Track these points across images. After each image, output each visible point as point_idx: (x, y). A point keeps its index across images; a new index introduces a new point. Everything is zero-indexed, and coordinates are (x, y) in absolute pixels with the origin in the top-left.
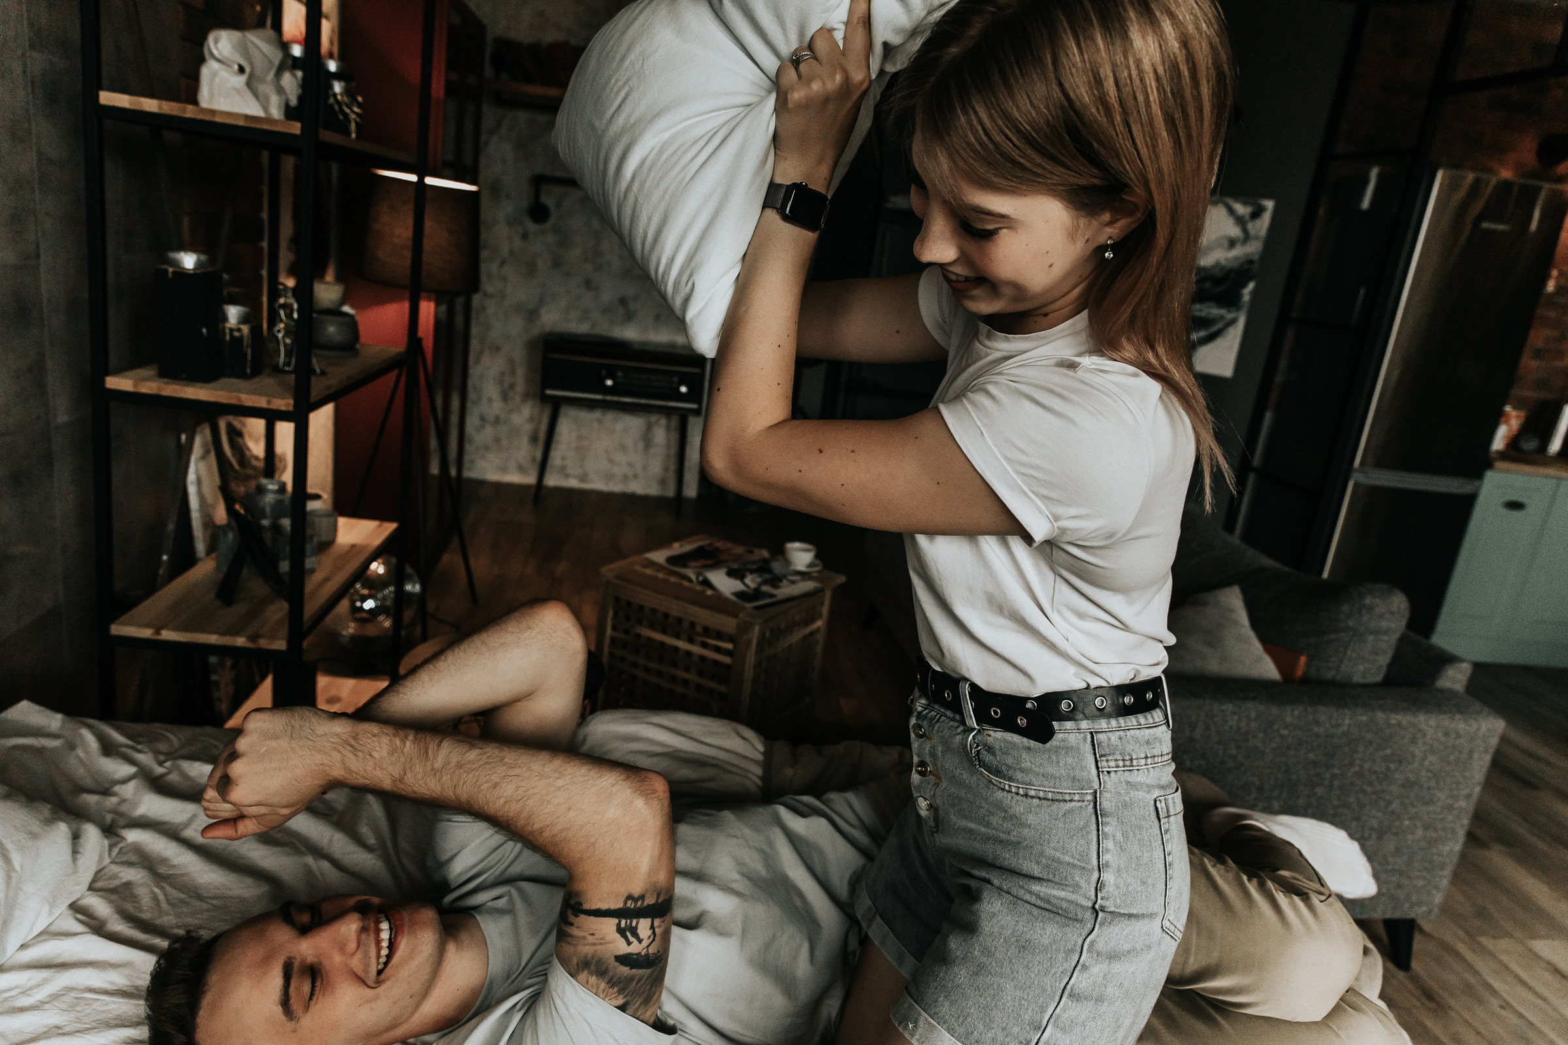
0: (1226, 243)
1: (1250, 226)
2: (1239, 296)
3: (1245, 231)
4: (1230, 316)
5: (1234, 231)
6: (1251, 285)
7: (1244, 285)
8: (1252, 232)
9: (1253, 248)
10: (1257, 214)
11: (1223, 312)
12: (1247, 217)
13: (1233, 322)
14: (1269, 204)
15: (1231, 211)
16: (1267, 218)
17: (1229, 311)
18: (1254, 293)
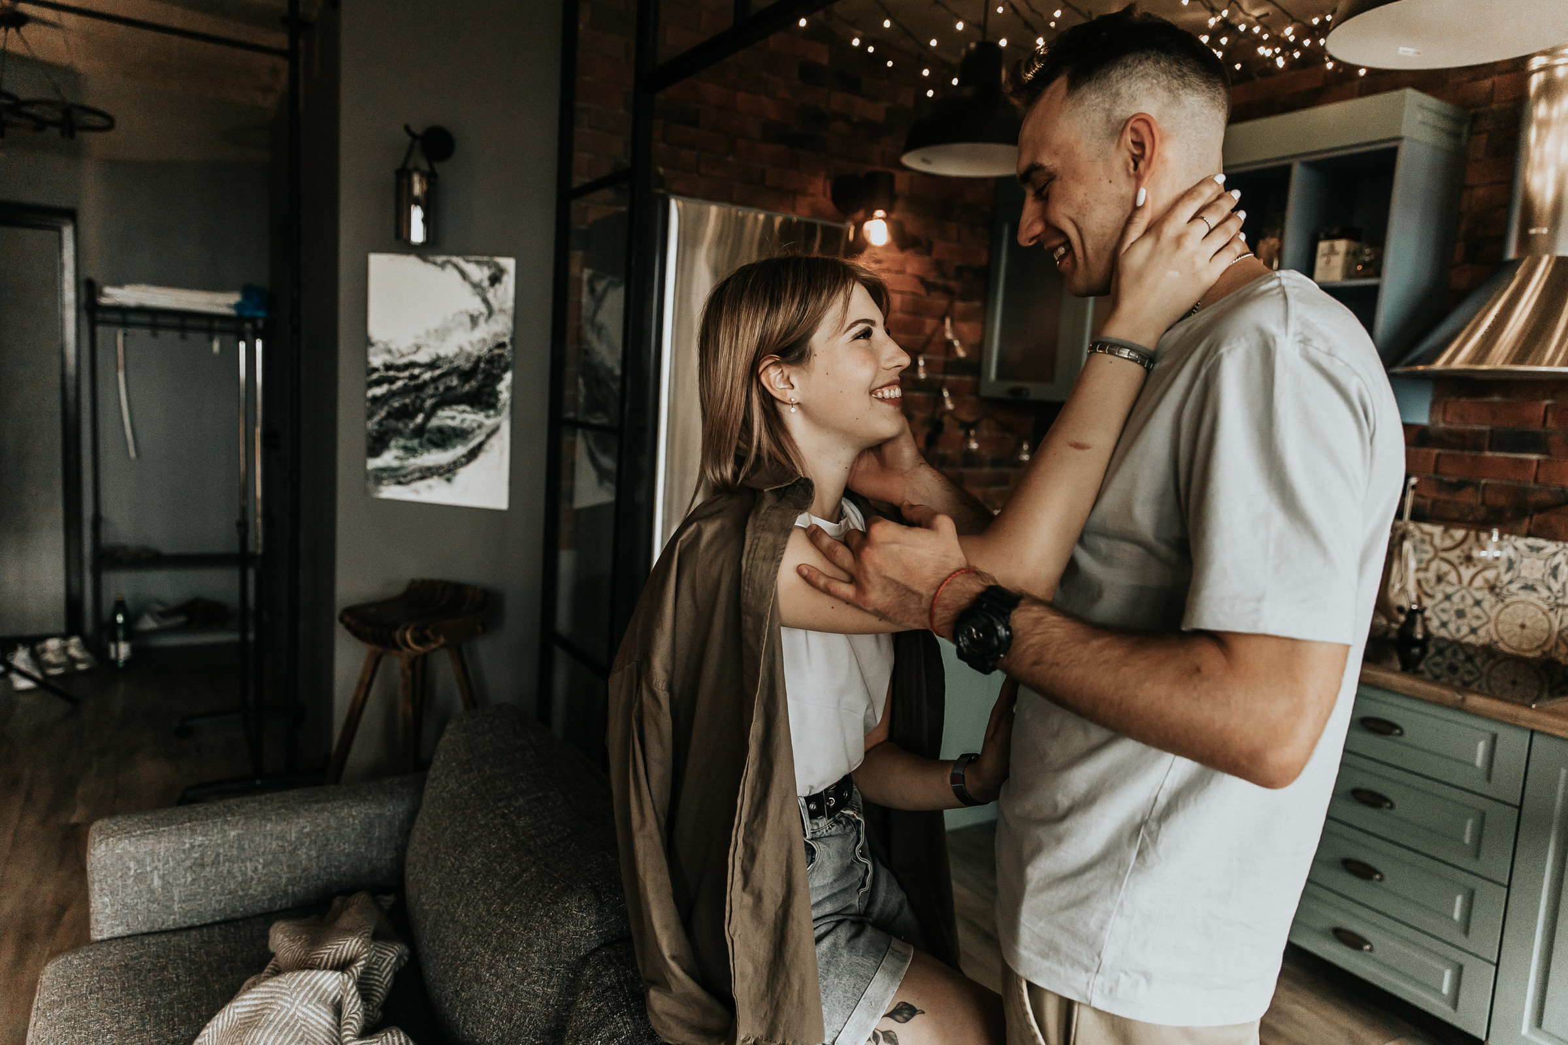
0: (467, 320)
1: (490, 296)
2: (495, 394)
3: (485, 301)
4: (490, 423)
5: (476, 305)
6: (508, 377)
7: (499, 379)
8: (495, 304)
9: (501, 326)
10: (495, 279)
11: (480, 417)
12: (486, 283)
13: (495, 430)
14: (509, 264)
15: (464, 275)
16: (509, 280)
17: (488, 417)
18: (514, 387)
